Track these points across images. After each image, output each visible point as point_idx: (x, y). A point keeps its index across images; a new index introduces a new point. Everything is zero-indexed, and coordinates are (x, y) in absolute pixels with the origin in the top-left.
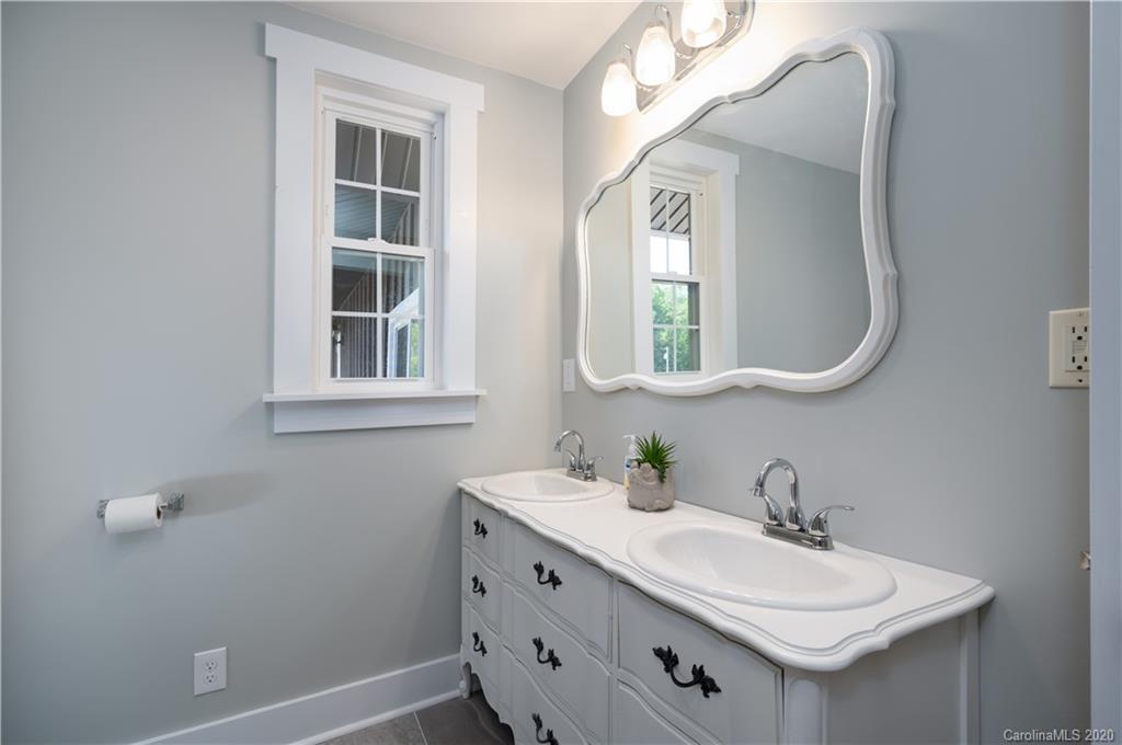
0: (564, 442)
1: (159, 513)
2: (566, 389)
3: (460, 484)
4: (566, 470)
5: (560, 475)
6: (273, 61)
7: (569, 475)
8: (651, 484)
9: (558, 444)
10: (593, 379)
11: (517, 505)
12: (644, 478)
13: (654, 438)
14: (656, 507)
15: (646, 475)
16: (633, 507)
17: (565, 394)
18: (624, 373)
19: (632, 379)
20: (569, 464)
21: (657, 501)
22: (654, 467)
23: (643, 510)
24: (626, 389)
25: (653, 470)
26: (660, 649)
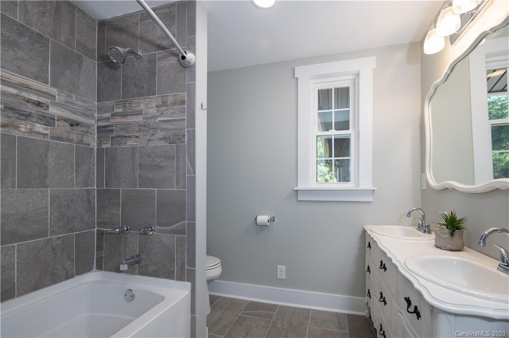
0: (412, 213)
1: (268, 221)
2: (423, 188)
3: (364, 227)
4: (416, 227)
5: (414, 229)
6: (297, 78)
7: (418, 230)
8: (446, 236)
9: (409, 213)
10: (433, 183)
11: (378, 236)
12: (441, 233)
13: (452, 214)
14: (448, 248)
15: (443, 232)
16: (437, 247)
17: (423, 190)
18: (446, 181)
19: (448, 183)
20: (418, 224)
21: (448, 245)
22: (447, 228)
23: (441, 248)
24: (447, 189)
25: (447, 229)
26: (406, 298)
